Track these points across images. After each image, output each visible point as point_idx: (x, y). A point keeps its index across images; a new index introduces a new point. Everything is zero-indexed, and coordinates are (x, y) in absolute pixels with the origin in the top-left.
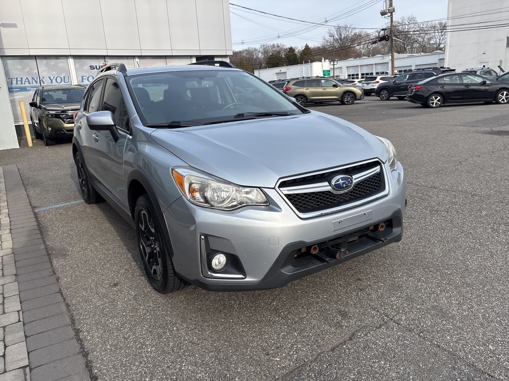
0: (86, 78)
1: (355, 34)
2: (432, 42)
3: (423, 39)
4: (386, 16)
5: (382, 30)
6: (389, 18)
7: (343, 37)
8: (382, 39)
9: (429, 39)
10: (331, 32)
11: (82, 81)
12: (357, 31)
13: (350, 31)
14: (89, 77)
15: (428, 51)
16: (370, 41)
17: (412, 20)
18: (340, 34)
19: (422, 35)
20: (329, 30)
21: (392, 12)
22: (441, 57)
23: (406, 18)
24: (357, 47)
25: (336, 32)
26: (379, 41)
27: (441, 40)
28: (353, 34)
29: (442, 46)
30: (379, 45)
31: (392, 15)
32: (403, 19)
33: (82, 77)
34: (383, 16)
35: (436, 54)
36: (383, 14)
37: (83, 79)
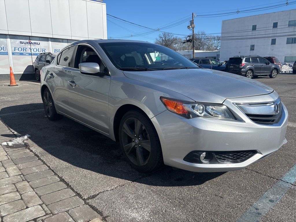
0: (17, 49)
1: (174, 38)
3: (209, 44)
4: (190, 29)
5: (188, 36)
7: (167, 39)
8: (188, 41)
9: (212, 45)
10: (161, 36)
12: (175, 36)
14: (19, 48)
16: (182, 42)
17: (203, 33)
18: (165, 37)
19: (208, 42)
21: (193, 27)
22: (218, 53)
23: (200, 32)
24: (174, 45)
25: (163, 36)
27: (218, 45)
28: (172, 38)
30: (186, 45)
31: (193, 29)
32: (198, 32)
35: (215, 52)
37: (15, 49)
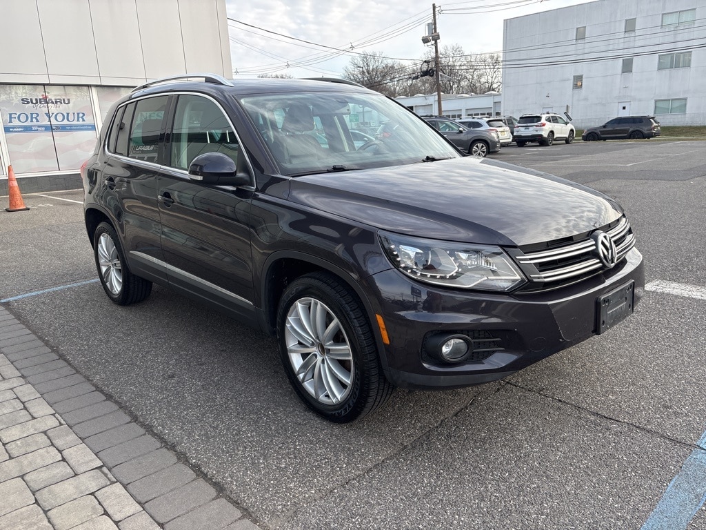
0: (17, 116)
1: (387, 66)
2: (483, 80)
3: (472, 76)
4: (429, 44)
5: (425, 62)
6: (434, 47)
7: (371, 68)
8: (425, 73)
9: (480, 76)
10: (356, 61)
11: (10, 122)
12: (390, 62)
13: (380, 62)
14: (20, 115)
15: (478, 91)
16: (410, 76)
17: (457, 50)
18: (367, 64)
19: (471, 70)
20: (353, 59)
21: (436, 38)
22: (497, 99)
23: (449, 48)
24: (391, 84)
25: (361, 62)
26: (422, 76)
27: (494, 77)
28: (384, 65)
29: (495, 86)
30: (418, 82)
31: (436, 43)
33: (10, 115)
34: (426, 44)
35: (491, 95)
36: (425, 41)
37: (11, 118)
